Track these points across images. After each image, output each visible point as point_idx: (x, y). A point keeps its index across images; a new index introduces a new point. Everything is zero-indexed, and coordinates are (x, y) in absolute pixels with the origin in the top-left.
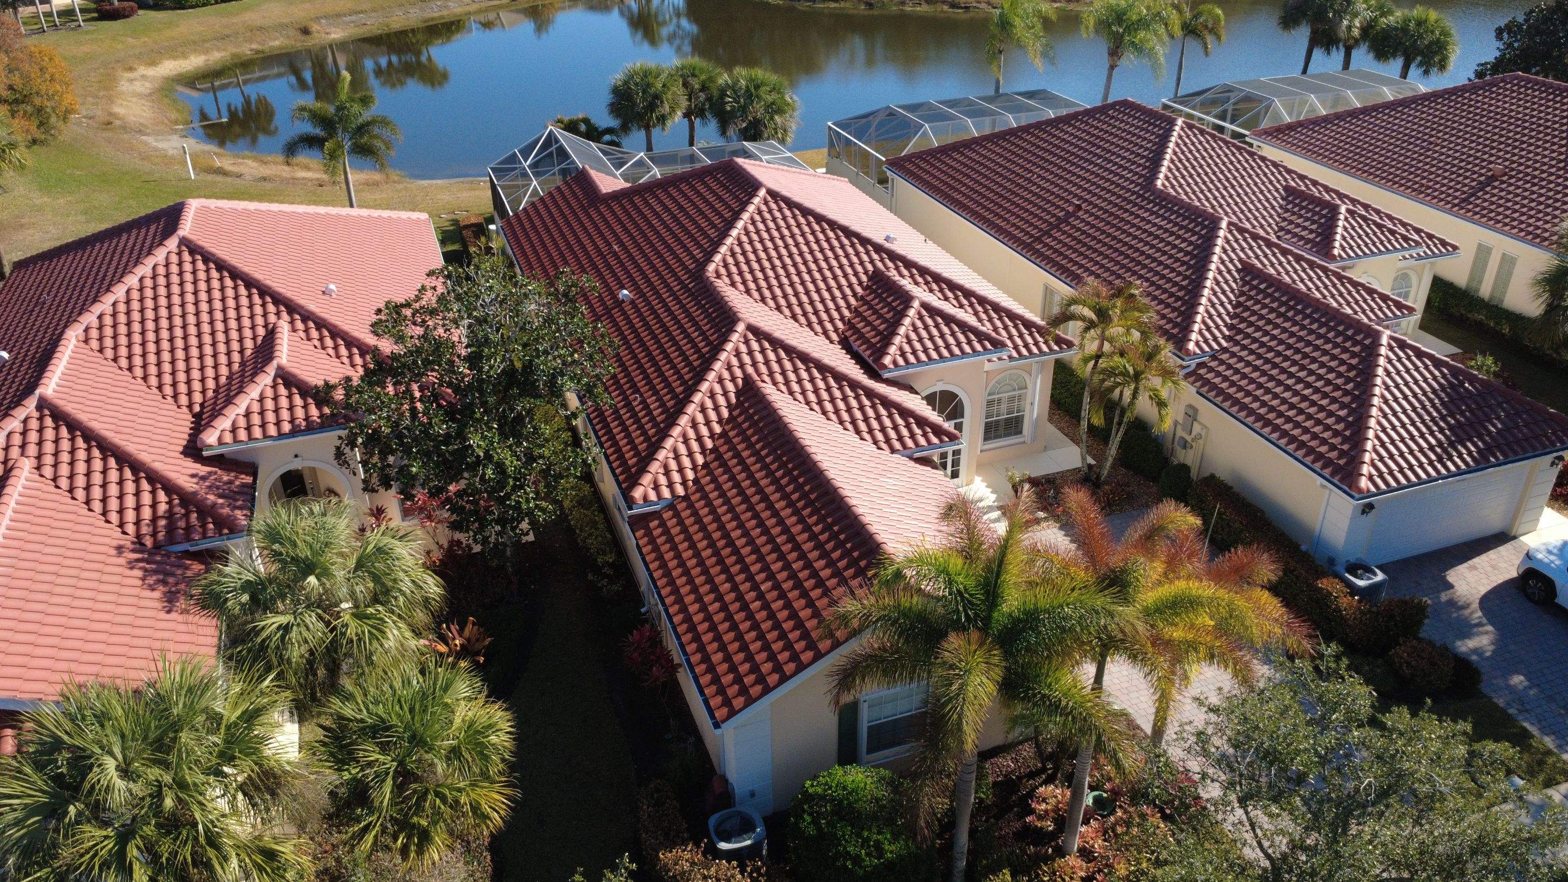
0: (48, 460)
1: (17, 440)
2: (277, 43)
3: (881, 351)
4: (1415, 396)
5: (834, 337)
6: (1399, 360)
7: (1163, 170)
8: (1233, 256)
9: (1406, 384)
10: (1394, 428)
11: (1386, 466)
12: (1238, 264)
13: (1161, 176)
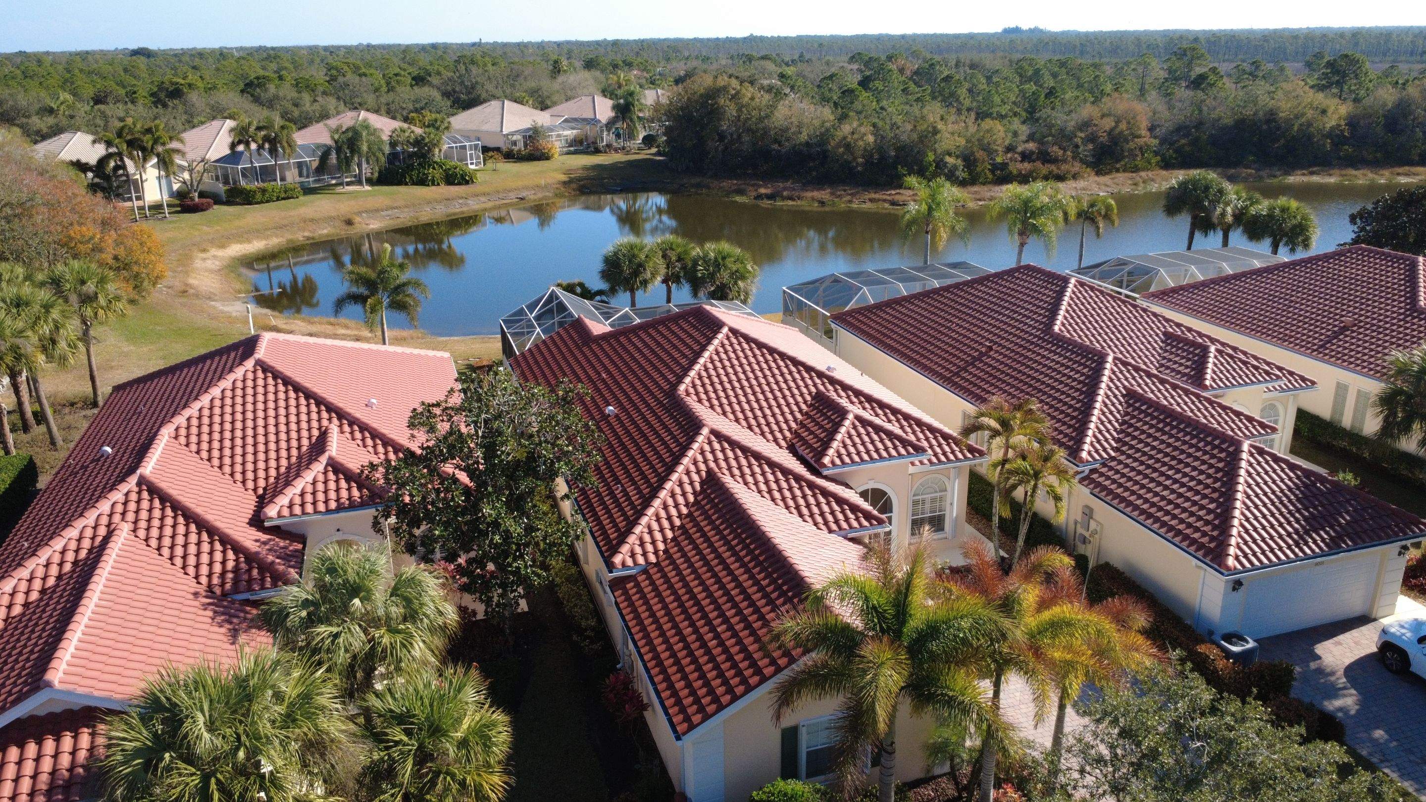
0: (143, 524)
1: (119, 508)
2: (325, 231)
3: (822, 453)
4: (1274, 493)
5: (783, 443)
6: (1259, 463)
7: (1060, 318)
8: (1119, 384)
9: (1266, 483)
10: (1256, 518)
11: (1250, 548)
12: (1123, 390)
13: (1058, 322)
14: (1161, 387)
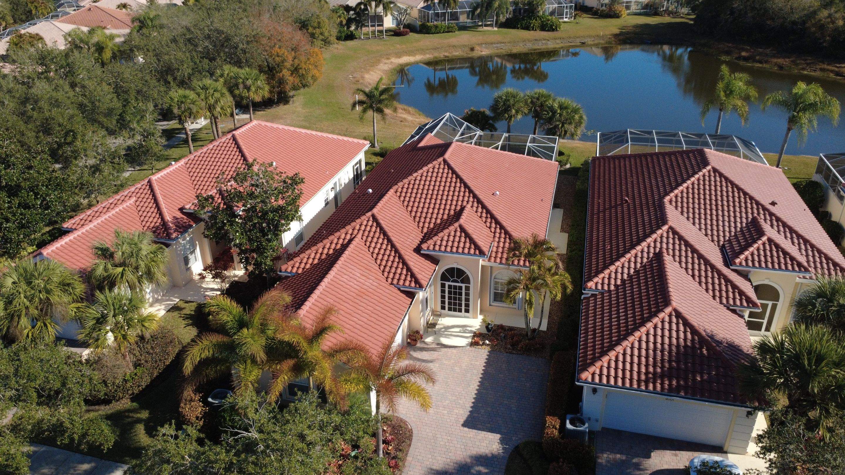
0: (140, 199)
1: (137, 190)
2: (456, 53)
4: (663, 344)
5: (425, 230)
6: (670, 323)
7: (676, 191)
8: (658, 245)
9: (663, 336)
10: (632, 356)
11: (609, 372)
12: (658, 250)
13: (672, 195)
14: (690, 254)
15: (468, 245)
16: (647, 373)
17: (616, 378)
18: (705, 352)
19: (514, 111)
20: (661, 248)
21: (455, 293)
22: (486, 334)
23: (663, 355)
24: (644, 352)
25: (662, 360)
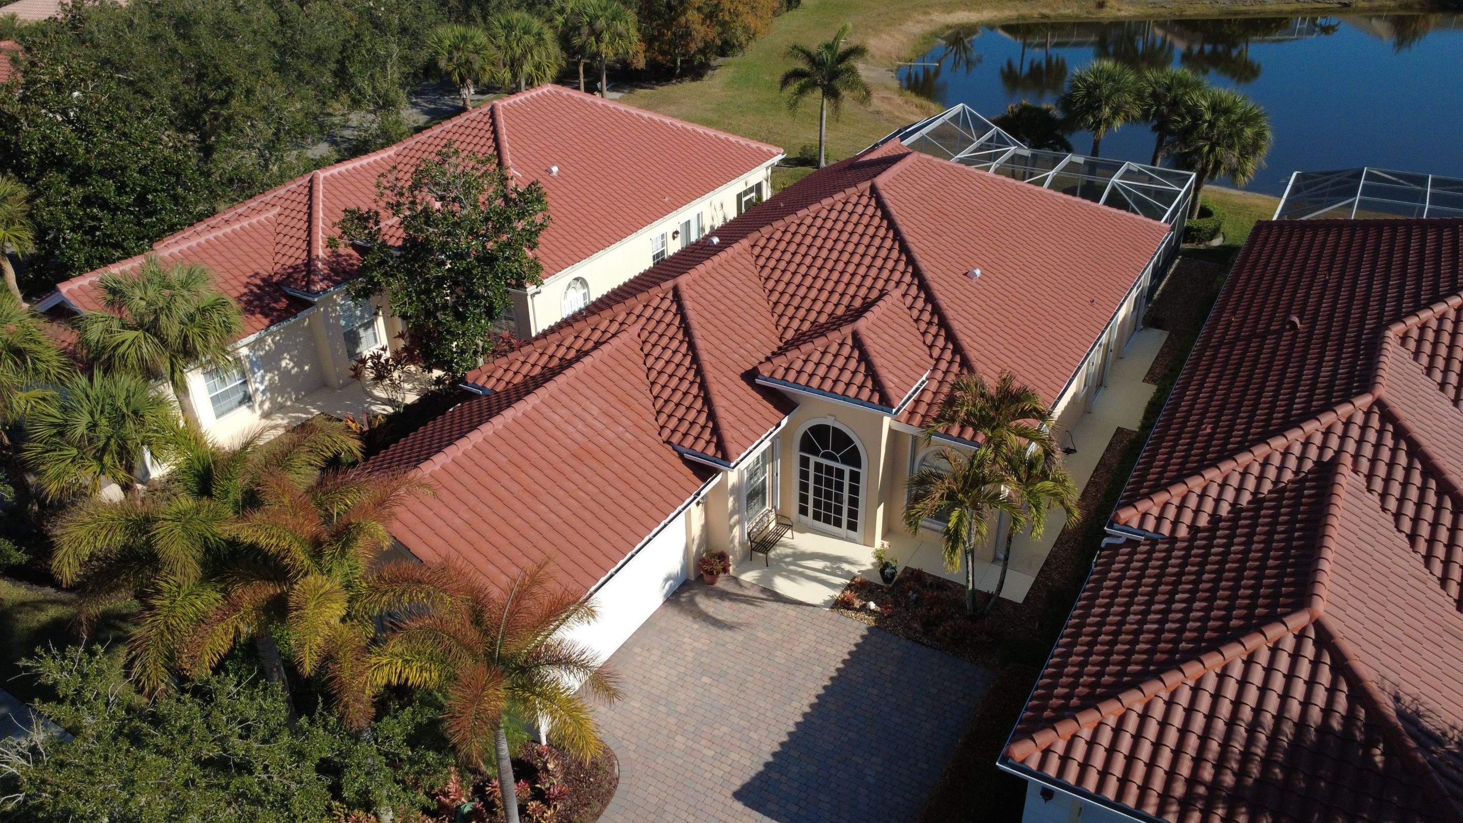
0: (287, 212)
4: (1258, 710)
5: (790, 335)
6: (1295, 656)
7: (1425, 315)
8: (1334, 442)
9: (1264, 689)
10: (1164, 724)
11: (1088, 755)
12: (1329, 454)
13: (1412, 321)
14: (1417, 479)
15: (860, 378)
16: (1193, 780)
17: (1104, 774)
18: (1378, 759)
19: (1107, 111)
20: (1340, 451)
21: (829, 483)
22: (878, 586)
23: (1251, 740)
24: (1198, 723)
25: (1246, 756)
